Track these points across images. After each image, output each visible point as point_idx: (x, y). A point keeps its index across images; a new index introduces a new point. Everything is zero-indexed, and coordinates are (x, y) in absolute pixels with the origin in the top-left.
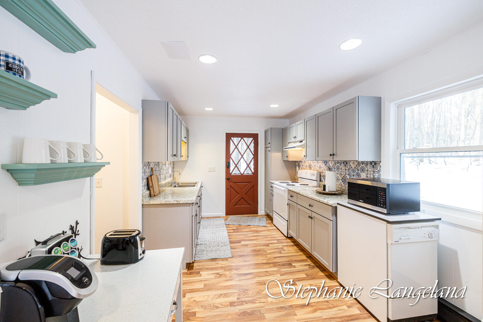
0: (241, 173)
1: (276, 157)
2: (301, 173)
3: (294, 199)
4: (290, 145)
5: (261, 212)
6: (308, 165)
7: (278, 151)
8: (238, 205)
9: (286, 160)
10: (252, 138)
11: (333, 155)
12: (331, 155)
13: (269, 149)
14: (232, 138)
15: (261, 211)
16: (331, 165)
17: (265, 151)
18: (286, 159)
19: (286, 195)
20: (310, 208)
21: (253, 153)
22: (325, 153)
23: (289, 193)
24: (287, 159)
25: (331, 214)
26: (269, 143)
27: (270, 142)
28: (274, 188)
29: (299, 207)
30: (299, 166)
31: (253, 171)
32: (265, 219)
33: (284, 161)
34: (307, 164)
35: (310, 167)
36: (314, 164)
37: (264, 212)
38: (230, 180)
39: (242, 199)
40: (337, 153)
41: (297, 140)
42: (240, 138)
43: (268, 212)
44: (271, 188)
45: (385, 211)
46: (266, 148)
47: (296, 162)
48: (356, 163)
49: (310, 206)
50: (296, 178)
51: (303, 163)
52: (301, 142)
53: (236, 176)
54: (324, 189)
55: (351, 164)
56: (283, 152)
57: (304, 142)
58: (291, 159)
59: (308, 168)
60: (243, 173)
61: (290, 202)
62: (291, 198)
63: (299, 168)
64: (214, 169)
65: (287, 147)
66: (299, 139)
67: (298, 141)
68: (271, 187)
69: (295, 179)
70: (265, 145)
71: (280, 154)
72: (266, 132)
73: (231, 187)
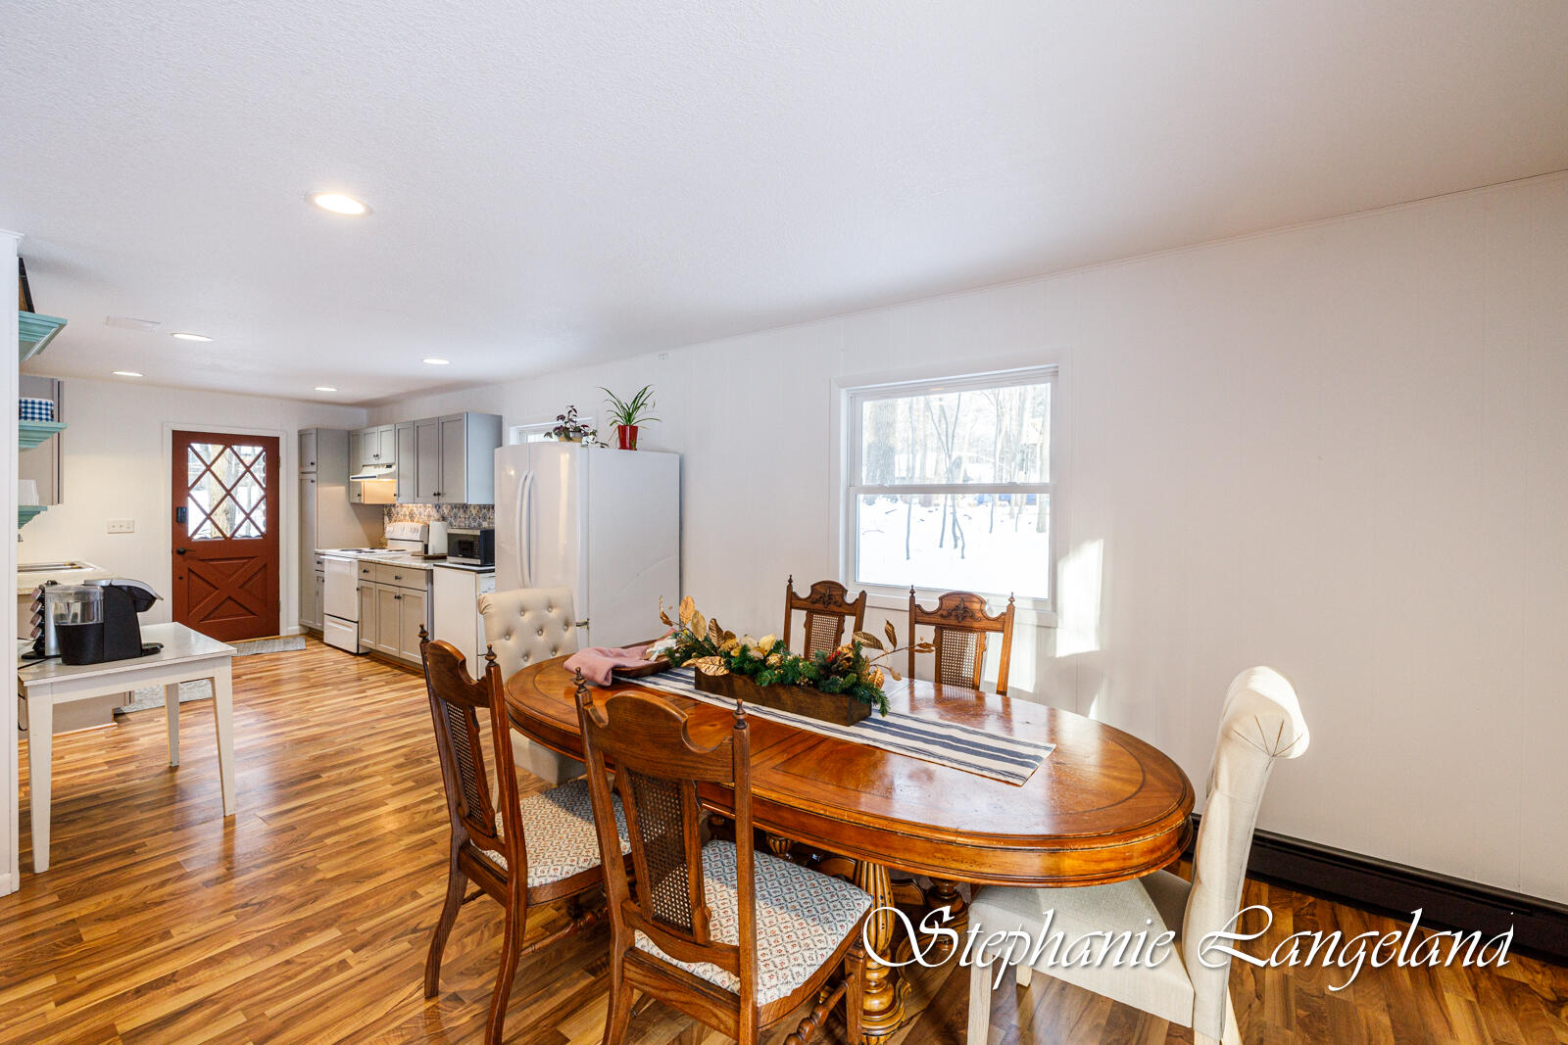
0: (224, 536)
1: (330, 496)
2: (393, 529)
3: (371, 576)
4: (366, 472)
5: (290, 628)
6: (407, 513)
7: (335, 481)
8: (214, 618)
9: (358, 502)
10: (261, 449)
11: (439, 494)
12: (435, 495)
13: (313, 477)
14: (193, 445)
15: (288, 626)
16: (446, 511)
17: (301, 481)
18: (356, 500)
19: (355, 572)
20: (397, 582)
21: (264, 486)
22: (428, 487)
23: (360, 568)
24: (360, 499)
25: (424, 581)
26: (312, 464)
27: (314, 460)
28: (326, 564)
29: (380, 586)
30: (390, 515)
31: (263, 529)
32: (301, 644)
33: (354, 505)
34: (405, 510)
35: (412, 517)
36: (417, 509)
37: (297, 627)
38: (186, 555)
39: (229, 602)
40: (445, 490)
41: (381, 461)
42: (221, 447)
43: (311, 623)
44: (319, 567)
45: (479, 562)
46: (303, 473)
47: (383, 505)
48: (478, 508)
49: (396, 578)
50: (383, 540)
51: (399, 509)
52: (389, 466)
53: (207, 545)
54: (426, 551)
55: (472, 509)
56: (349, 486)
57: (394, 468)
58: (368, 501)
59: (408, 518)
60: (233, 535)
61: (364, 584)
62: (364, 576)
63: (390, 520)
64: (128, 528)
65: (357, 473)
66: (384, 460)
67: (383, 465)
68: (318, 563)
69: (378, 543)
70: (301, 464)
71: (341, 489)
72: (302, 435)
73: (193, 572)
